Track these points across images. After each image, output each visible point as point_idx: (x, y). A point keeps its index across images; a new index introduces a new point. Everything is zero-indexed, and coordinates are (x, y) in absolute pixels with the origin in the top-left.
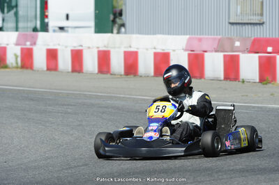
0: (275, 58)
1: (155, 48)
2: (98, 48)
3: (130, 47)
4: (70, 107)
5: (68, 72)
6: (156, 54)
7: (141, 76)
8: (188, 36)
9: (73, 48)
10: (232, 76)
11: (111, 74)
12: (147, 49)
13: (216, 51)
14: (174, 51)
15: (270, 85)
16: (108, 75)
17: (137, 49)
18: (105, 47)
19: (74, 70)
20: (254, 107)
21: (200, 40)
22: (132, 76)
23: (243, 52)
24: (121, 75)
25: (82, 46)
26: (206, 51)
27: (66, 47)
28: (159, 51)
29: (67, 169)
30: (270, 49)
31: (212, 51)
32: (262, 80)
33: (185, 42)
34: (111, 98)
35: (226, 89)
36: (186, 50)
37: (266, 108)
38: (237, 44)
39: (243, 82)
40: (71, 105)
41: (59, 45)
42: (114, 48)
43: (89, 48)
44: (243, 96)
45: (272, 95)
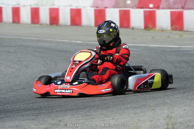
0: (154, 12)
1: (71, 6)
2: (31, 6)
3: (53, 5)
4: (12, 48)
5: (10, 23)
6: (72, 10)
7: (61, 26)
9: (14, 6)
10: (125, 25)
11: (41, 24)
12: (65, 7)
13: (114, 7)
14: (84, 7)
15: (151, 31)
16: (38, 25)
17: (59, 6)
18: (36, 5)
19: (14, 22)
20: (141, 47)
22: (55, 25)
23: (133, 8)
24: (47, 25)
25: (19, 4)
26: (106, 8)
27: (8, 5)
28: (74, 7)
29: (10, 92)
30: (151, 6)
31: (110, 7)
32: (146, 27)
33: (92, 0)
36: (93, 7)
37: (149, 47)
38: (129, 2)
39: (133, 29)
41: (3, 4)
42: (43, 6)
43: (24, 6)
44: (133, 39)
45: (153, 37)
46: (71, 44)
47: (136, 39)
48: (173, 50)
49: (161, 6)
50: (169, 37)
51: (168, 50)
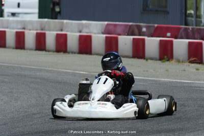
0: (172, 42)
8: (106, 23)
14: (95, 34)
15: (168, 62)
21: (116, 25)
23: (149, 36)
26: (120, 35)
30: (169, 34)
33: (104, 27)
34: (41, 70)
35: (132, 65)
38: (144, 29)
40: (9, 76)
44: (144, 71)
45: (167, 71)
46: (74, 74)
47: (147, 71)
48: (184, 85)
49: (179, 36)
50: (184, 70)
51: (179, 85)
